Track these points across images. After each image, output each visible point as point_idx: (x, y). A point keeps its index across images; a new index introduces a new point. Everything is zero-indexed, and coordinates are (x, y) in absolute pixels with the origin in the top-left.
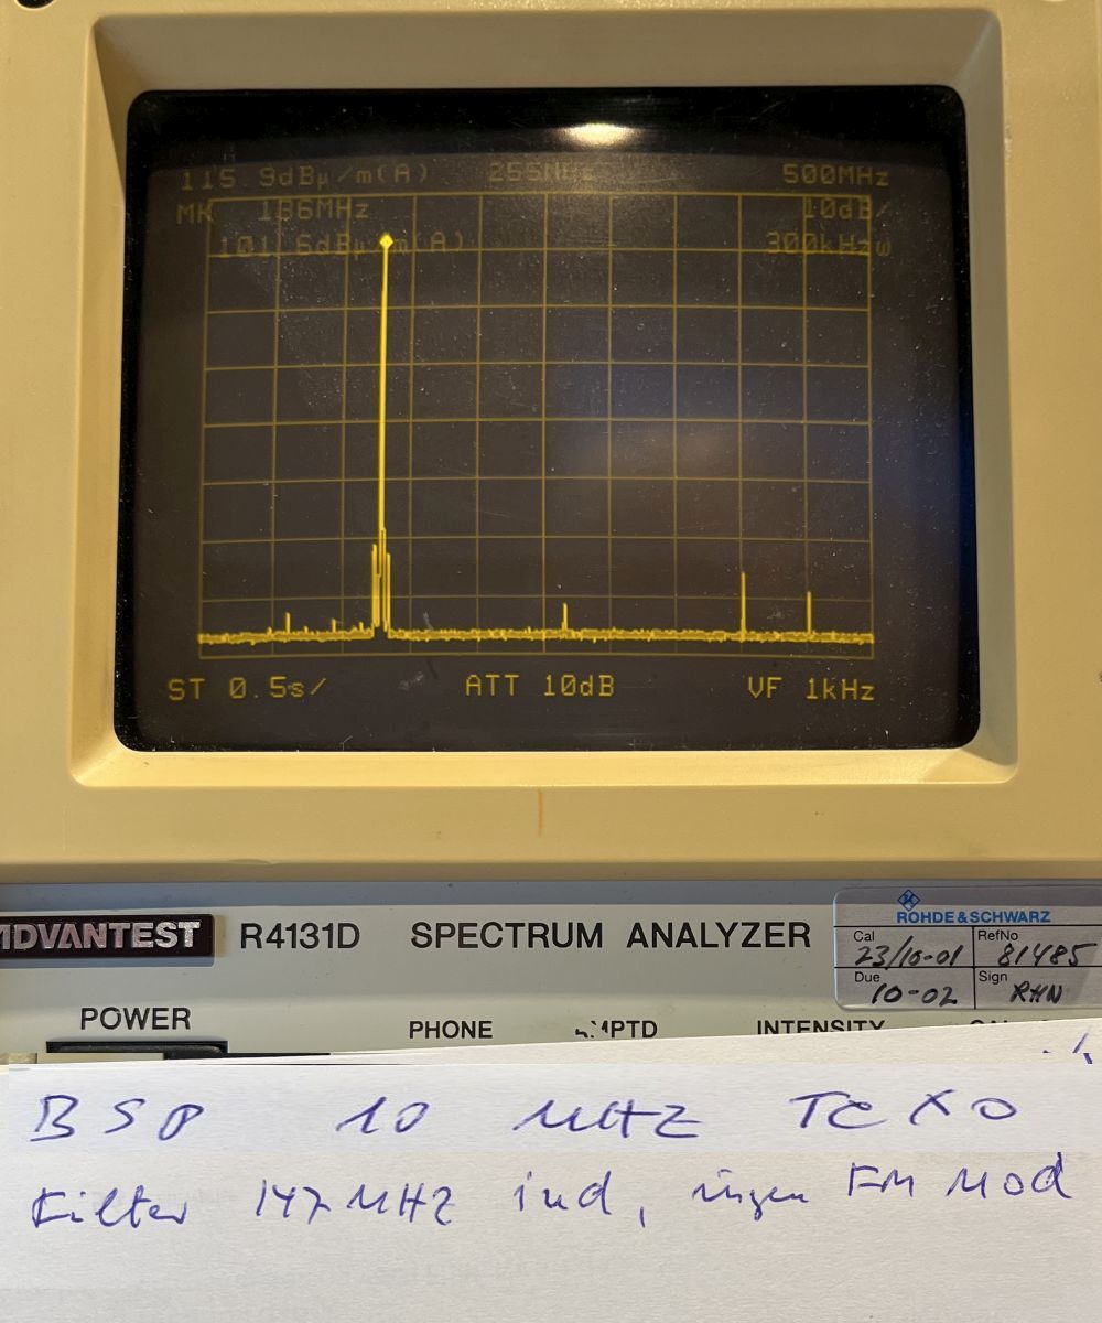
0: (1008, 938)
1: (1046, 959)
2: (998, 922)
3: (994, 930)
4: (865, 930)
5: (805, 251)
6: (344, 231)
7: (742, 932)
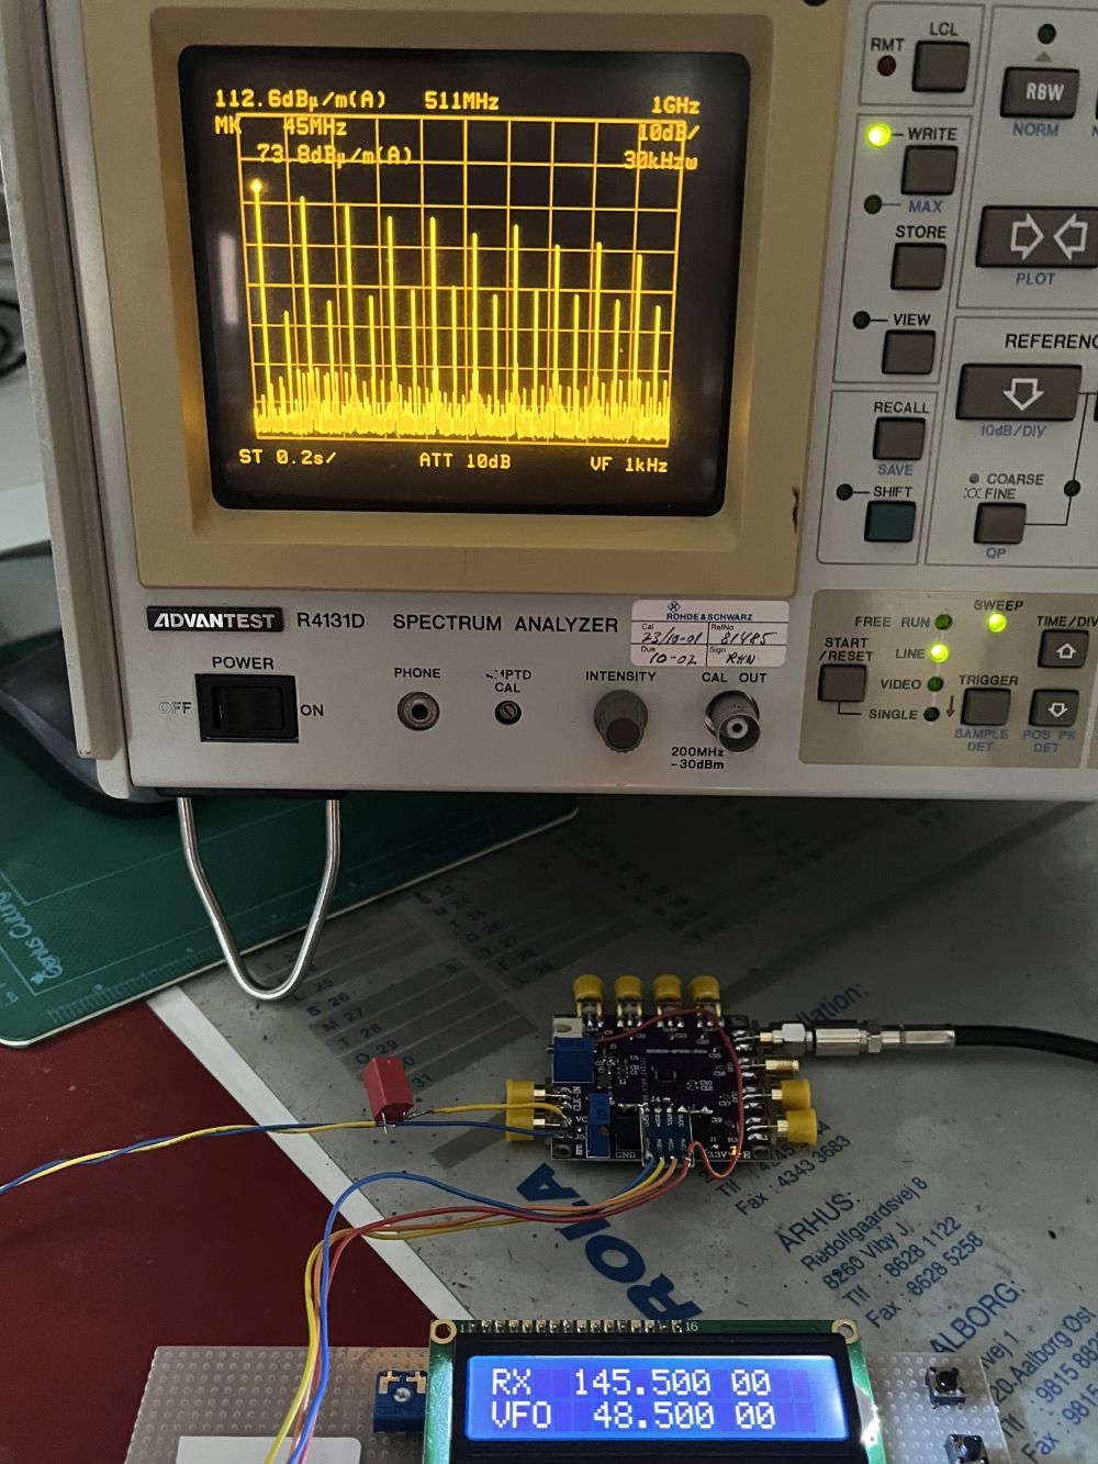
1: (747, 641)
3: (719, 624)
4: (648, 623)
5: (639, 167)
6: (329, 143)
7: (579, 623)
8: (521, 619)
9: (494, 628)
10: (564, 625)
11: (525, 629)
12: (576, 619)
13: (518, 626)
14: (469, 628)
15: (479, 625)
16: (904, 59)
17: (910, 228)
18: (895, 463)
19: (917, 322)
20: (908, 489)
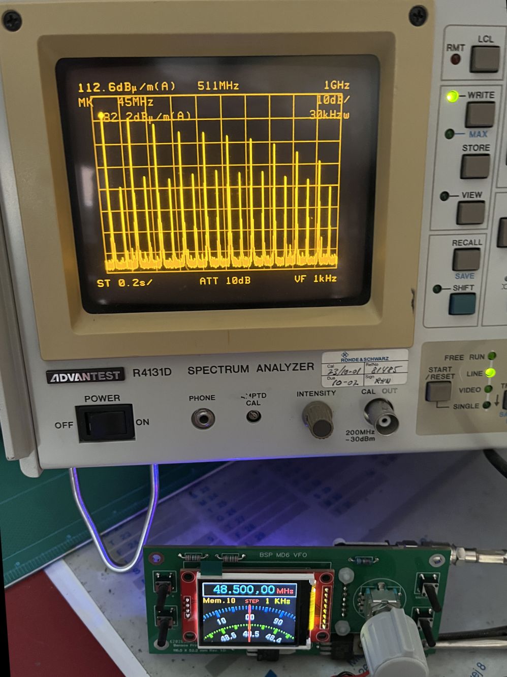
0: (375, 365)
1: (386, 371)
3: (371, 363)
5: (318, 118)
6: (144, 111)
7: (292, 366)
8: (260, 366)
9: (245, 371)
10: (284, 367)
11: (262, 371)
12: (290, 364)
13: (258, 370)
14: (231, 372)
15: (236, 370)
16: (465, 55)
17: (470, 146)
18: (464, 272)
19: (475, 196)
20: (472, 286)
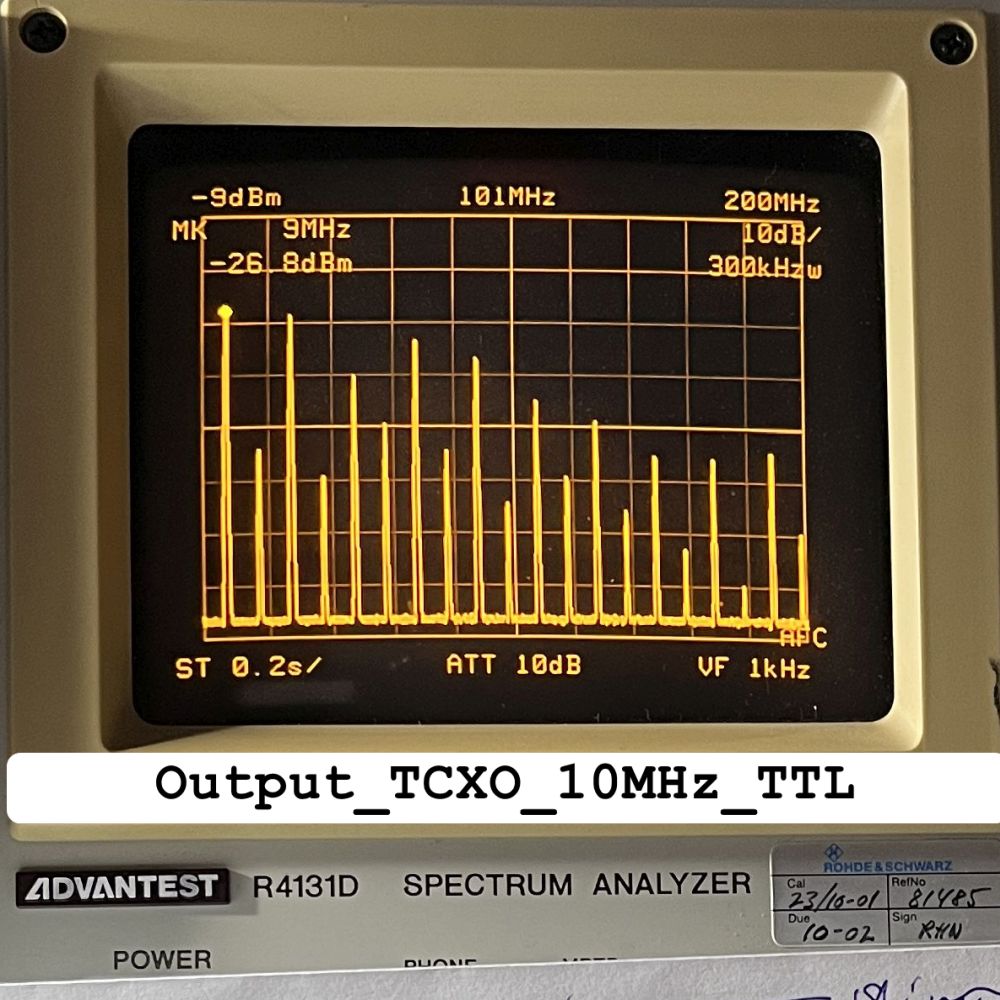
0: (916, 884)
1: (948, 902)
2: (908, 871)
3: (905, 878)
4: (797, 879)
5: (745, 275)
6: (327, 250)
7: (690, 883)
8: (602, 877)
9: (561, 892)
10: (668, 884)
11: (609, 893)
12: (685, 875)
13: (597, 888)
15: (537, 887)
